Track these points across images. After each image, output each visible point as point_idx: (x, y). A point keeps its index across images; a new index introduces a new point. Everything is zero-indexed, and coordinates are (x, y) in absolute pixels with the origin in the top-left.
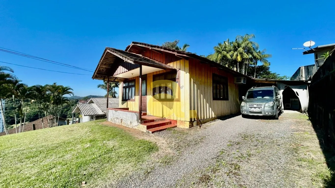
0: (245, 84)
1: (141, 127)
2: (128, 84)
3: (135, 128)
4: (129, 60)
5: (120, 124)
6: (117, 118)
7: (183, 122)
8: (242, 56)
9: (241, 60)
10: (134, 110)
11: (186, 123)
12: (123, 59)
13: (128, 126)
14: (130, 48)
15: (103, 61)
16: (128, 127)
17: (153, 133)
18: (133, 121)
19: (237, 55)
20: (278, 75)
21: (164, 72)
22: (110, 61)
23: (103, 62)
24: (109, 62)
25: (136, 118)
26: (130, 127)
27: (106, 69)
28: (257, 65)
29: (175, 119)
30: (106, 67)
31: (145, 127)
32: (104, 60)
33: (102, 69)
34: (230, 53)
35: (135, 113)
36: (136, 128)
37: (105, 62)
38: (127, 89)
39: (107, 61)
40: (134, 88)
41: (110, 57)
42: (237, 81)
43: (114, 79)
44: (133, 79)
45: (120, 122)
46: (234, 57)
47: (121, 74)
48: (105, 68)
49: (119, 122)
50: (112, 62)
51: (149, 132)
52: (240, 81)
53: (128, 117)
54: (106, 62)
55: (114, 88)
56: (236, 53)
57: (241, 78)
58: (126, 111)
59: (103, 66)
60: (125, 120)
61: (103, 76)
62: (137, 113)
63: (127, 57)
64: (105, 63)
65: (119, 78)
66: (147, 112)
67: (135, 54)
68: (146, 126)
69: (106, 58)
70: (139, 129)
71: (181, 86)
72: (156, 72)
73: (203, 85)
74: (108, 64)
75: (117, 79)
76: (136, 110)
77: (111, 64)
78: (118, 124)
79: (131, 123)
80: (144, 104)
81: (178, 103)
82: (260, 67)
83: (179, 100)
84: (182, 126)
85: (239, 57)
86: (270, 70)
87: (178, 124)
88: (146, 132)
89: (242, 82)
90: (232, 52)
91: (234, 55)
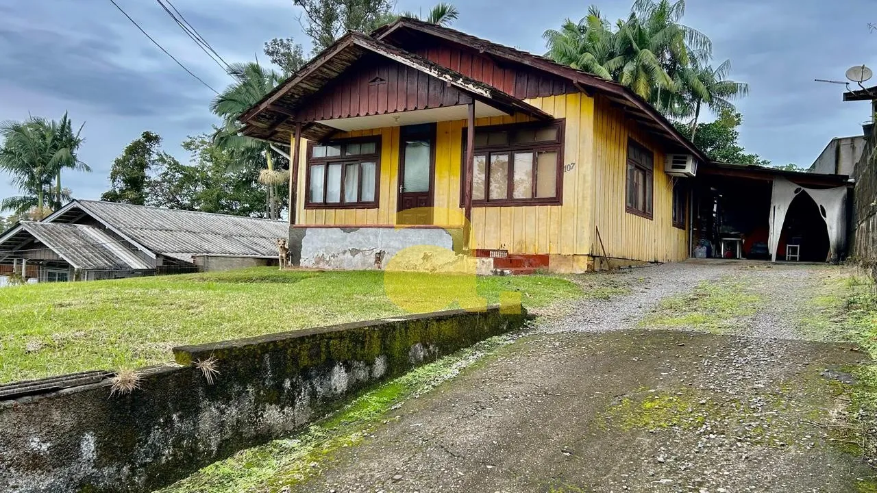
0: (695, 175)
2: (343, 151)
4: (470, 86)
5: (370, 268)
6: (355, 252)
7: (568, 257)
8: (650, 82)
9: (647, 94)
11: (578, 261)
12: (442, 79)
14: (387, 33)
19: (635, 76)
24: (328, 72)
25: (451, 242)
27: (304, 92)
28: (699, 121)
29: (544, 252)
34: (614, 63)
38: (336, 169)
40: (371, 166)
41: (340, 59)
42: (673, 167)
45: (372, 260)
46: (626, 80)
48: (304, 89)
49: (364, 264)
51: (502, 274)
52: (684, 168)
56: (629, 68)
57: (686, 158)
64: (316, 74)
71: (566, 163)
74: (320, 79)
77: (328, 79)
78: (360, 269)
80: (421, 217)
81: (555, 209)
82: (705, 128)
83: (557, 200)
84: (566, 269)
85: (641, 83)
86: (739, 143)
87: (552, 264)
88: (491, 274)
89: (690, 169)
90: (616, 59)
91: (623, 74)
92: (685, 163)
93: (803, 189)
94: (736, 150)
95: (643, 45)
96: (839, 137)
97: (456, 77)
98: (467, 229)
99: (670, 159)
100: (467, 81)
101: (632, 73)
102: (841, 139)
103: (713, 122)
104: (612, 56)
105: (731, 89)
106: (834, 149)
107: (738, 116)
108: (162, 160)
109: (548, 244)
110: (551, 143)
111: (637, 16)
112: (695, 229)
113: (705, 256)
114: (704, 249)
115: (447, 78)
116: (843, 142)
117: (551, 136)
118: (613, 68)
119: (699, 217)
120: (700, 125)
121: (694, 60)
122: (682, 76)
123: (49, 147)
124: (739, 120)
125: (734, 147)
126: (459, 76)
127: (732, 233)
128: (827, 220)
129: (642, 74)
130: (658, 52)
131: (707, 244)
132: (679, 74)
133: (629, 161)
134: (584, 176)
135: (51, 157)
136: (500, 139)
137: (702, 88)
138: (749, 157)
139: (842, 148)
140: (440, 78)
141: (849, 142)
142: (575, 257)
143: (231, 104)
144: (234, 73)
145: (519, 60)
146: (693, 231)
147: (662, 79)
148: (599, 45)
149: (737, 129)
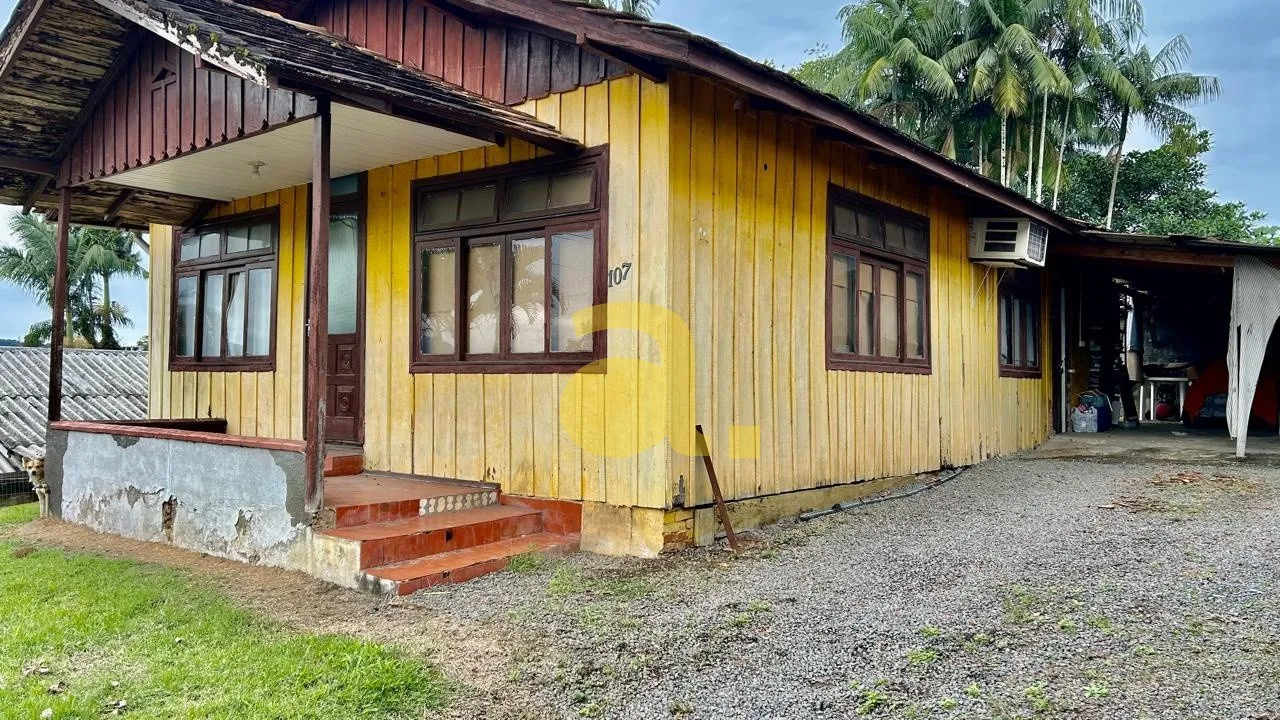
1: (320, 555)
2: (224, 243)
3: (271, 562)
4: (231, 60)
5: (155, 539)
6: (134, 494)
7: (622, 512)
8: (1027, 84)
9: (1020, 105)
10: (265, 432)
11: (643, 525)
12: (185, 46)
13: (223, 548)
15: (17, 56)
16: (220, 554)
17: (406, 589)
18: (257, 515)
19: (997, 75)
20: (1255, 216)
21: (491, 164)
22: (78, 61)
23: (18, 64)
24: (65, 63)
25: (284, 488)
26: (235, 557)
27: (47, 117)
28: (1127, 149)
29: (570, 495)
30: (45, 105)
31: (353, 551)
32: (31, 50)
33: (14, 121)
34: (957, 55)
35: (272, 449)
36: (281, 559)
37: (34, 66)
38: (216, 285)
39: (54, 60)
40: (264, 277)
41: (76, 31)
42: (988, 248)
43: (110, 199)
44: (256, 206)
45: (158, 519)
46: (980, 81)
47: (167, 163)
48: (38, 110)
49: (146, 526)
50: (95, 72)
51: (378, 589)
52: (1011, 248)
53: (223, 483)
54: (43, 62)
55: (106, 275)
56: (987, 59)
57: (1014, 226)
58: (204, 441)
59: (17, 99)
60: (200, 505)
61: (20, 174)
62: (288, 456)
63: (215, 30)
64: (35, 71)
65: (152, 192)
66: (366, 447)
67: (277, 16)
68: (355, 547)
69: (44, 37)
70: (303, 569)
71: (613, 264)
72: (438, 159)
73: (761, 264)
74: (59, 84)
75: (135, 199)
76: (282, 434)
77: (86, 83)
78: (141, 536)
79: (242, 524)
80: (343, 395)
82: (1143, 159)
84: (618, 544)
85: (1009, 85)
86: (1206, 185)
87: (588, 528)
88: (355, 586)
89: (1022, 250)
90: (963, 46)
91: (975, 71)
92: (1013, 237)
94: (1202, 196)
95: (1012, 17)
99: (980, 229)
101: (991, 69)
103: (1157, 147)
104: (958, 40)
105: (1189, 88)
107: (1203, 135)
109: (579, 474)
110: (580, 211)
112: (1071, 371)
113: (1095, 430)
114: (1092, 414)
117: (578, 193)
118: (957, 61)
119: (1081, 344)
120: (1130, 154)
121: (1107, 38)
122: (1087, 68)
124: (1206, 142)
125: (1197, 193)
127: (1171, 365)
129: (1012, 68)
130: (1041, 29)
131: (1099, 402)
132: (1083, 65)
133: (836, 244)
134: (652, 297)
136: (481, 206)
137: (1128, 89)
138: (1228, 207)
142: (637, 514)
146: (1068, 374)
147: (1051, 77)
148: (931, 25)
149: (1201, 158)
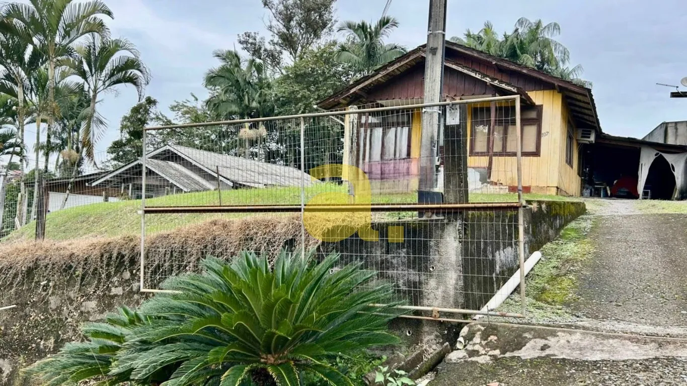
0: (595, 143)
7: (544, 188)
25: (479, 176)
31: (505, 189)
42: (582, 137)
52: (589, 137)
57: (590, 131)
71: (543, 132)
81: (535, 159)
83: (537, 154)
89: (592, 138)
92: (590, 134)
93: (660, 153)
95: (524, 51)
96: (667, 121)
97: (493, 79)
98: (490, 168)
99: (580, 132)
100: (501, 82)
102: (668, 123)
106: (663, 129)
108: (158, 118)
109: (530, 180)
110: (533, 119)
111: (520, 31)
112: (582, 178)
114: (589, 191)
115: (488, 80)
116: (670, 125)
117: (533, 115)
123: (76, 105)
126: (496, 79)
128: (675, 174)
131: (590, 188)
134: (555, 140)
135: (79, 113)
139: (669, 129)
140: (483, 79)
141: (674, 125)
142: (548, 188)
143: (222, 80)
144: (218, 56)
145: (519, 69)
